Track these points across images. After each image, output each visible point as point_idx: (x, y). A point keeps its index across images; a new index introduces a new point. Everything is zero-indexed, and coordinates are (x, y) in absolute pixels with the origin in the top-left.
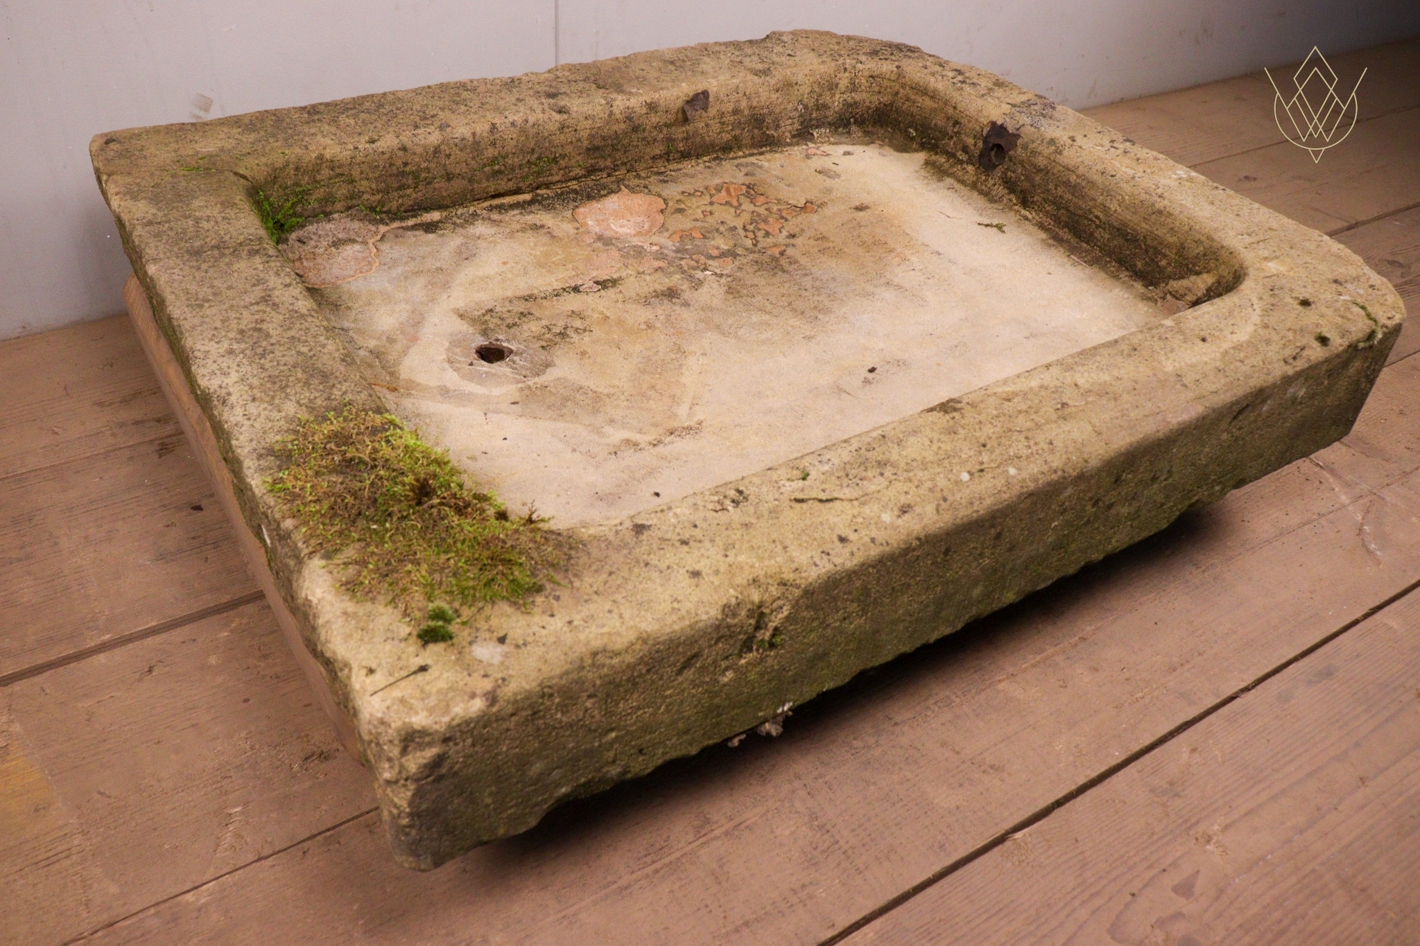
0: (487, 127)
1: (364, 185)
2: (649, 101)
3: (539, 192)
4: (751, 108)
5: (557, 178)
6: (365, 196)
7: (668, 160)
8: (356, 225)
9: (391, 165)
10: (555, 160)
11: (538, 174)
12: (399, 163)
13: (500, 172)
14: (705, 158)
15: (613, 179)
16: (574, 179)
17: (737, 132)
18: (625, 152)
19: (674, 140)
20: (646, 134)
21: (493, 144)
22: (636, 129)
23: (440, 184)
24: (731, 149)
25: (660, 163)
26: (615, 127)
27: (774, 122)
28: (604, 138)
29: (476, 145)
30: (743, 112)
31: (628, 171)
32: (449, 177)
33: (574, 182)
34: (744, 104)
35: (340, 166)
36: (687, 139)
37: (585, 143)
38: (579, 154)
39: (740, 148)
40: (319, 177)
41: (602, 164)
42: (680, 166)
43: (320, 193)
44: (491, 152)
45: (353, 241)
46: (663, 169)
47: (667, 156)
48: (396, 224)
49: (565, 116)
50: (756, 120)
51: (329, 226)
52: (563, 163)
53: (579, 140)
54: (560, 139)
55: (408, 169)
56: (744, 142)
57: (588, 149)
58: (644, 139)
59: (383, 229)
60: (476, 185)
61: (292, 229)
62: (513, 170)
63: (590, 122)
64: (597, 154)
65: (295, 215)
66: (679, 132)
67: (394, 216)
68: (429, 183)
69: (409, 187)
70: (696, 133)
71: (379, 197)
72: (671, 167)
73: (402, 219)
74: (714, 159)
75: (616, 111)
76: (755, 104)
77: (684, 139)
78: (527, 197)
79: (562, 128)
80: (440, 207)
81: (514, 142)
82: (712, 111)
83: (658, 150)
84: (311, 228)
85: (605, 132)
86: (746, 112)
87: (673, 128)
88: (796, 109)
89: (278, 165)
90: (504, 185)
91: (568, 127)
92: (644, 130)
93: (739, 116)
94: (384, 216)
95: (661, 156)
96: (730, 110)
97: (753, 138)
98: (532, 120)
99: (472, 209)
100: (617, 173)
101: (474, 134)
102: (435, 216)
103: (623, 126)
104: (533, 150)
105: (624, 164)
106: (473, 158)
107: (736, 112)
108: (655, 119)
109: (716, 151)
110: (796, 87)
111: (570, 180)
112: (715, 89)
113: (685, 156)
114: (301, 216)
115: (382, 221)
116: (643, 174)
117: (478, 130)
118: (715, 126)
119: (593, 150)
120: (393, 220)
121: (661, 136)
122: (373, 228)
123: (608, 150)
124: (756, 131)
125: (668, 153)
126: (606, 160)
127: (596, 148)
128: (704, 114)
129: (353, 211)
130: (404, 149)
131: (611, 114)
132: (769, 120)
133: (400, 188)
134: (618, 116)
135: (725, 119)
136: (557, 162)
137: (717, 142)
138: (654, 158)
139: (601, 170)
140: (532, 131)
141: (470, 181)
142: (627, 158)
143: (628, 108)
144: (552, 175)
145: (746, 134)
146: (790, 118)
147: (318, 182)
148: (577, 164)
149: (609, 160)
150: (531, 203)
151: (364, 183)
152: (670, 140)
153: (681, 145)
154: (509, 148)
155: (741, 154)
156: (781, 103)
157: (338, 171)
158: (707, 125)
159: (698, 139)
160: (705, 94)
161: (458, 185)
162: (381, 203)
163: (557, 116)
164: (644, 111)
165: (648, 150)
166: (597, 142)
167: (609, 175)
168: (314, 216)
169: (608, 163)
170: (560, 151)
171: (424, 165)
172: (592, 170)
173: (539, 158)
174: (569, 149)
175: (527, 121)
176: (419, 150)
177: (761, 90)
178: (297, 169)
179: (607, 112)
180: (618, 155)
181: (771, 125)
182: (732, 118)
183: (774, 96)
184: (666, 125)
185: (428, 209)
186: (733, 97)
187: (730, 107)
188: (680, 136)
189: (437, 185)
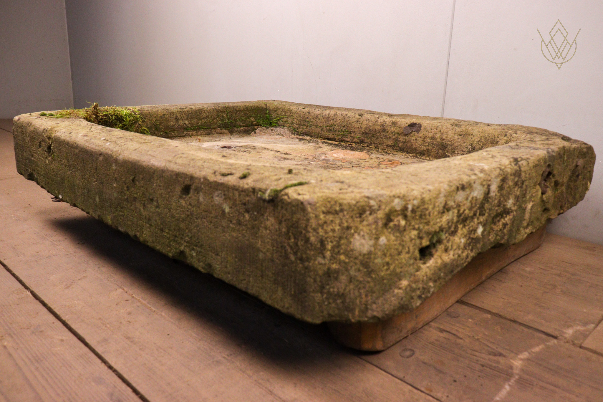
0: (334, 113)
1: (295, 121)
2: (394, 121)
3: (342, 143)
4: (441, 139)
5: (348, 140)
6: (295, 125)
7: (393, 149)
8: (287, 132)
9: (304, 117)
10: (350, 133)
11: (343, 135)
12: (306, 117)
13: (331, 130)
14: (411, 155)
15: (369, 148)
16: (354, 142)
17: (430, 148)
18: (377, 139)
19: (399, 141)
20: (387, 134)
21: (333, 119)
22: (384, 131)
23: (313, 128)
24: (424, 155)
25: (389, 149)
26: (376, 127)
27: (452, 149)
28: (370, 130)
29: (328, 118)
30: (437, 139)
31: (375, 148)
32: (317, 126)
33: (354, 144)
34: (438, 136)
35: (293, 113)
36: (405, 142)
37: (363, 130)
38: (359, 133)
39: (428, 156)
40: (287, 114)
41: (366, 140)
42: (398, 154)
43: (284, 120)
44: (331, 122)
45: (282, 135)
46: (389, 152)
47: (393, 147)
48: (297, 136)
49: (360, 117)
50: (443, 145)
51: (282, 130)
52: (352, 135)
53: (361, 128)
54: (356, 125)
55: (307, 120)
56: (432, 154)
57: (363, 133)
58: (386, 136)
59: (293, 136)
60: (322, 132)
61: (273, 126)
62: (336, 131)
63: (368, 122)
64: (365, 136)
65: (276, 123)
66: (402, 138)
67: (298, 134)
68: (311, 127)
69: (305, 126)
70: (410, 141)
71: (297, 126)
72: (393, 152)
73: (300, 135)
74: (415, 156)
75: (379, 121)
76: (444, 137)
77: (403, 142)
78: (336, 143)
79: (357, 121)
80: (311, 136)
81: (339, 121)
82: (421, 134)
83: (390, 143)
84: (277, 128)
85: (371, 128)
86: (438, 140)
87: (400, 136)
88: (467, 147)
89: (279, 107)
90: (331, 136)
91: (359, 122)
92: (387, 132)
93: (434, 141)
94: (296, 133)
95: (391, 146)
96: (430, 136)
97: (437, 153)
98: (349, 115)
99: (319, 140)
100: (371, 146)
101: (329, 114)
102: (308, 138)
103: (379, 128)
104: (345, 126)
105: (375, 144)
106: (326, 122)
107: (433, 138)
108: (393, 129)
109: (417, 153)
110: (471, 136)
111: (352, 142)
112: (426, 125)
113: (401, 150)
114: (277, 124)
115: (294, 134)
116: (380, 151)
117: (331, 114)
118: (420, 141)
119: (365, 133)
120: (297, 134)
121: (394, 137)
122: (290, 134)
123: (370, 136)
124: (440, 151)
125: (394, 146)
126: (368, 139)
127: (366, 133)
128: (416, 134)
129: (290, 128)
130: (309, 113)
131: (377, 121)
132: (449, 148)
133: (303, 125)
134: (379, 123)
135: (425, 140)
136: (350, 134)
137: (418, 149)
138: (387, 146)
139: (365, 143)
140: (347, 119)
141: (321, 130)
142: (376, 141)
143: (384, 121)
144: (347, 138)
145: (434, 150)
146: (462, 151)
147: (286, 116)
148: (357, 137)
149: (369, 140)
150: (337, 145)
151: (296, 120)
152: (396, 140)
153: (401, 144)
154: (337, 123)
155: (428, 158)
156: (459, 142)
157: (292, 114)
158: (416, 139)
159: (409, 144)
160: (420, 126)
161: (318, 130)
162: (298, 128)
163: (357, 116)
164: (390, 124)
165: (386, 141)
166: (367, 131)
167: (367, 146)
168: (280, 126)
169: (369, 141)
170: (353, 130)
171: (312, 120)
172: (362, 142)
173: (345, 130)
174: (357, 130)
175: (347, 115)
176: (313, 115)
177: (450, 131)
178: (283, 110)
179: (376, 120)
180: (374, 139)
181: (450, 151)
182: (429, 140)
183: (456, 137)
184: (398, 134)
185: (307, 135)
186: (434, 131)
187: (431, 135)
188: (402, 140)
189: (312, 128)
